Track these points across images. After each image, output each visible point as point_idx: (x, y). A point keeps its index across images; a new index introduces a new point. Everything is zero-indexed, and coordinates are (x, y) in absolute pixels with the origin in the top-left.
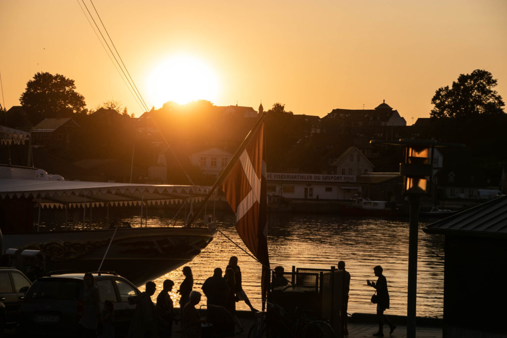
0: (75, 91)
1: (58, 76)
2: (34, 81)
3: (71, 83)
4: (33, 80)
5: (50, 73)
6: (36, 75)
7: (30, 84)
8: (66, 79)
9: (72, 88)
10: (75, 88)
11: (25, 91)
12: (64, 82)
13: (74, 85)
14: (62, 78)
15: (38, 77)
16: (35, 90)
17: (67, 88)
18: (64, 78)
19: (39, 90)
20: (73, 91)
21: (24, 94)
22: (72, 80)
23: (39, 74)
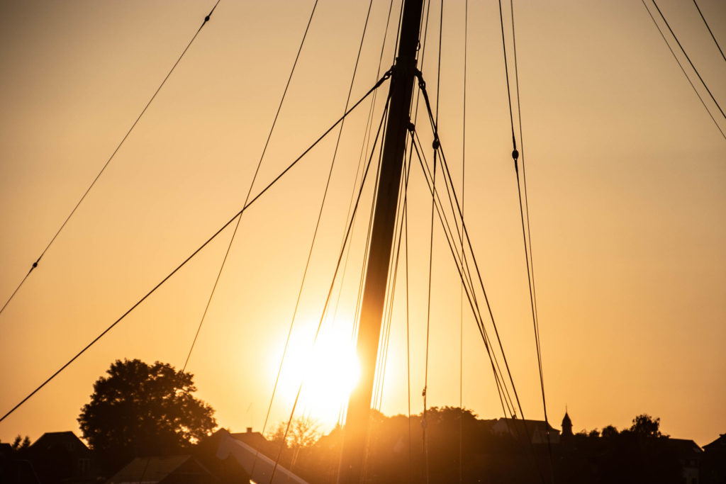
0: (195, 395)
1: (159, 366)
2: (110, 380)
3: (185, 379)
4: (107, 376)
5: (142, 361)
6: (113, 367)
7: (101, 386)
8: (177, 371)
9: (189, 390)
10: (194, 390)
11: (89, 401)
12: (173, 378)
13: (192, 383)
14: (168, 370)
15: (118, 369)
16: (111, 398)
17: (179, 392)
18: (172, 371)
19: (118, 396)
20: (190, 397)
21: (87, 406)
22: (188, 374)
23: (119, 363)
